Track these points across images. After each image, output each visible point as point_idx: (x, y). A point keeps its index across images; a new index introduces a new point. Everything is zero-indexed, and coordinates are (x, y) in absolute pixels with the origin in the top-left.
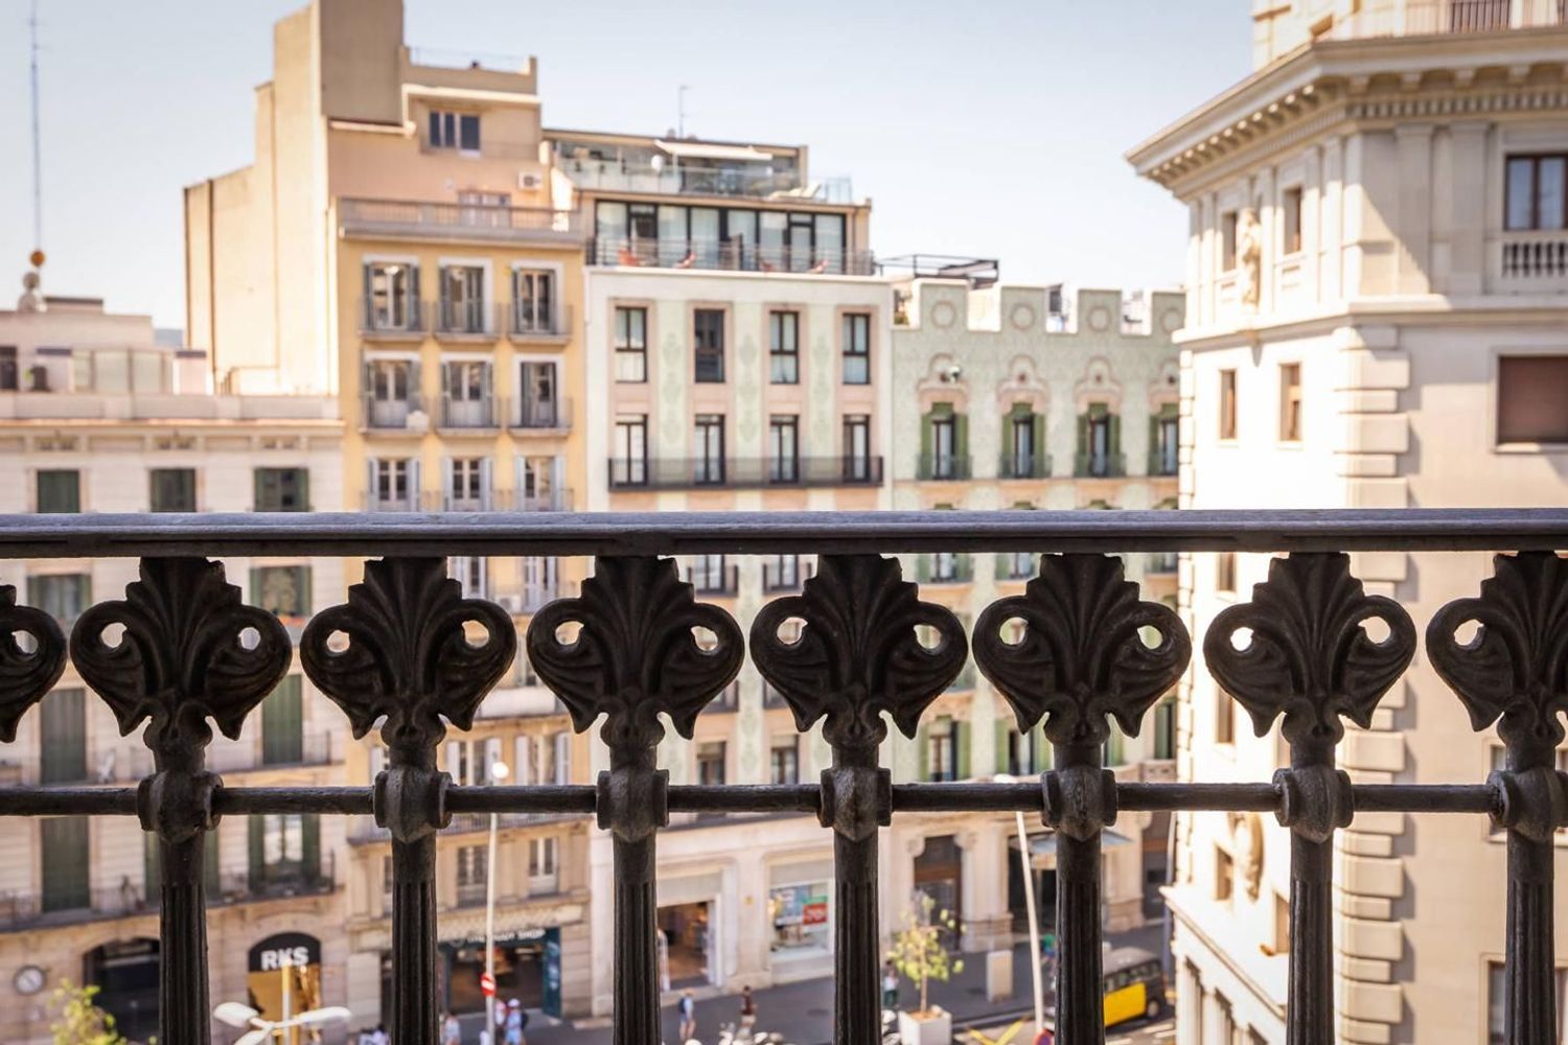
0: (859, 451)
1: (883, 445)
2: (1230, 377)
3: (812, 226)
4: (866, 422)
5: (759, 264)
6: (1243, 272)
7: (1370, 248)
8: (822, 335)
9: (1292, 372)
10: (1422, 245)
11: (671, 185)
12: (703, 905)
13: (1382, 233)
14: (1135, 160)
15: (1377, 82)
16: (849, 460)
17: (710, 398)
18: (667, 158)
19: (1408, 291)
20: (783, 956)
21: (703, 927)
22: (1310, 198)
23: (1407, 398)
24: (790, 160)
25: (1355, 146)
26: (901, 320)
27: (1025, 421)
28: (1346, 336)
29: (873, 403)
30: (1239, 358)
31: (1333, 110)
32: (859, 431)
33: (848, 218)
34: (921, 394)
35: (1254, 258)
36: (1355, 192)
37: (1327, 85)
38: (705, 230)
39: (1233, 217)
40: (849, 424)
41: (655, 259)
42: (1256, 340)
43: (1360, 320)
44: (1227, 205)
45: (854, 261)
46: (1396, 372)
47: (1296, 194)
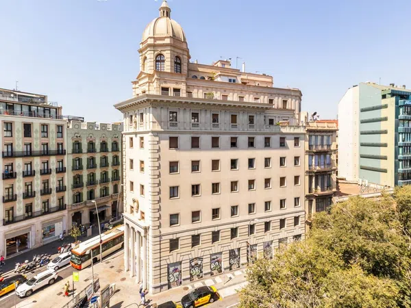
0: (60, 149)
1: (65, 147)
2: (132, 139)
3: (50, 110)
4: (62, 144)
5: (38, 116)
6: (134, 125)
7: (153, 122)
8: (52, 129)
9: (142, 138)
10: (160, 123)
11: (16, 100)
12: (26, 234)
13: (155, 120)
14: (115, 106)
15: (155, 101)
16: (58, 150)
17: (28, 140)
18: (15, 95)
19: (158, 128)
20: (45, 240)
21: (27, 238)
22: (144, 115)
23: (159, 142)
24: (43, 98)
25: (151, 108)
26: (68, 127)
27: (91, 144)
28: (150, 134)
29: (63, 141)
30: (133, 136)
31: (148, 103)
32: (60, 146)
33: (58, 109)
34: (73, 139)
35: (135, 122)
36: (151, 115)
37: (148, 100)
38: (25, 109)
39: (132, 116)
40: (58, 144)
41: (14, 114)
42: (136, 134)
43: (153, 132)
44: (131, 114)
45: (58, 117)
46: (157, 139)
47: (142, 114)
